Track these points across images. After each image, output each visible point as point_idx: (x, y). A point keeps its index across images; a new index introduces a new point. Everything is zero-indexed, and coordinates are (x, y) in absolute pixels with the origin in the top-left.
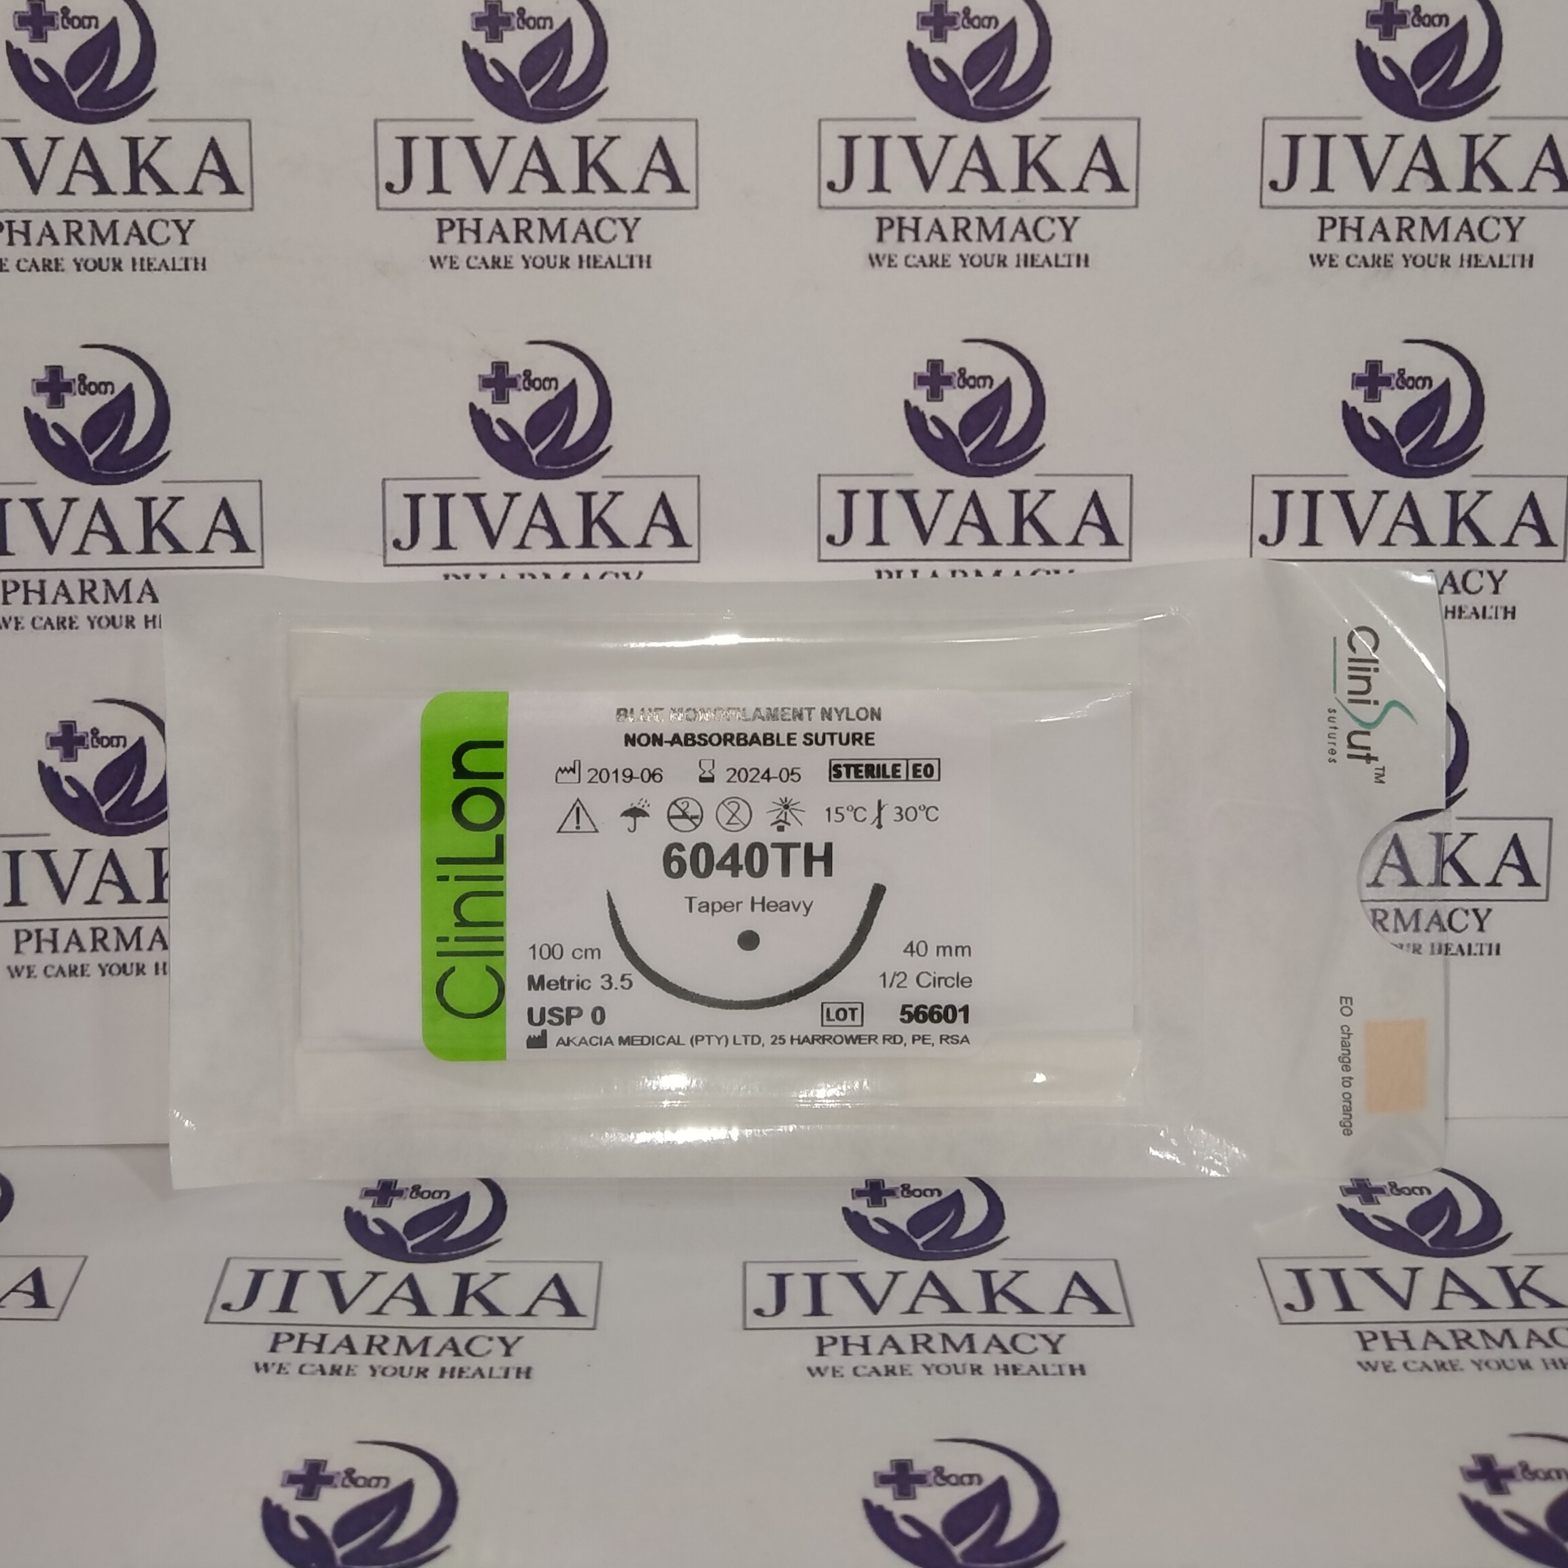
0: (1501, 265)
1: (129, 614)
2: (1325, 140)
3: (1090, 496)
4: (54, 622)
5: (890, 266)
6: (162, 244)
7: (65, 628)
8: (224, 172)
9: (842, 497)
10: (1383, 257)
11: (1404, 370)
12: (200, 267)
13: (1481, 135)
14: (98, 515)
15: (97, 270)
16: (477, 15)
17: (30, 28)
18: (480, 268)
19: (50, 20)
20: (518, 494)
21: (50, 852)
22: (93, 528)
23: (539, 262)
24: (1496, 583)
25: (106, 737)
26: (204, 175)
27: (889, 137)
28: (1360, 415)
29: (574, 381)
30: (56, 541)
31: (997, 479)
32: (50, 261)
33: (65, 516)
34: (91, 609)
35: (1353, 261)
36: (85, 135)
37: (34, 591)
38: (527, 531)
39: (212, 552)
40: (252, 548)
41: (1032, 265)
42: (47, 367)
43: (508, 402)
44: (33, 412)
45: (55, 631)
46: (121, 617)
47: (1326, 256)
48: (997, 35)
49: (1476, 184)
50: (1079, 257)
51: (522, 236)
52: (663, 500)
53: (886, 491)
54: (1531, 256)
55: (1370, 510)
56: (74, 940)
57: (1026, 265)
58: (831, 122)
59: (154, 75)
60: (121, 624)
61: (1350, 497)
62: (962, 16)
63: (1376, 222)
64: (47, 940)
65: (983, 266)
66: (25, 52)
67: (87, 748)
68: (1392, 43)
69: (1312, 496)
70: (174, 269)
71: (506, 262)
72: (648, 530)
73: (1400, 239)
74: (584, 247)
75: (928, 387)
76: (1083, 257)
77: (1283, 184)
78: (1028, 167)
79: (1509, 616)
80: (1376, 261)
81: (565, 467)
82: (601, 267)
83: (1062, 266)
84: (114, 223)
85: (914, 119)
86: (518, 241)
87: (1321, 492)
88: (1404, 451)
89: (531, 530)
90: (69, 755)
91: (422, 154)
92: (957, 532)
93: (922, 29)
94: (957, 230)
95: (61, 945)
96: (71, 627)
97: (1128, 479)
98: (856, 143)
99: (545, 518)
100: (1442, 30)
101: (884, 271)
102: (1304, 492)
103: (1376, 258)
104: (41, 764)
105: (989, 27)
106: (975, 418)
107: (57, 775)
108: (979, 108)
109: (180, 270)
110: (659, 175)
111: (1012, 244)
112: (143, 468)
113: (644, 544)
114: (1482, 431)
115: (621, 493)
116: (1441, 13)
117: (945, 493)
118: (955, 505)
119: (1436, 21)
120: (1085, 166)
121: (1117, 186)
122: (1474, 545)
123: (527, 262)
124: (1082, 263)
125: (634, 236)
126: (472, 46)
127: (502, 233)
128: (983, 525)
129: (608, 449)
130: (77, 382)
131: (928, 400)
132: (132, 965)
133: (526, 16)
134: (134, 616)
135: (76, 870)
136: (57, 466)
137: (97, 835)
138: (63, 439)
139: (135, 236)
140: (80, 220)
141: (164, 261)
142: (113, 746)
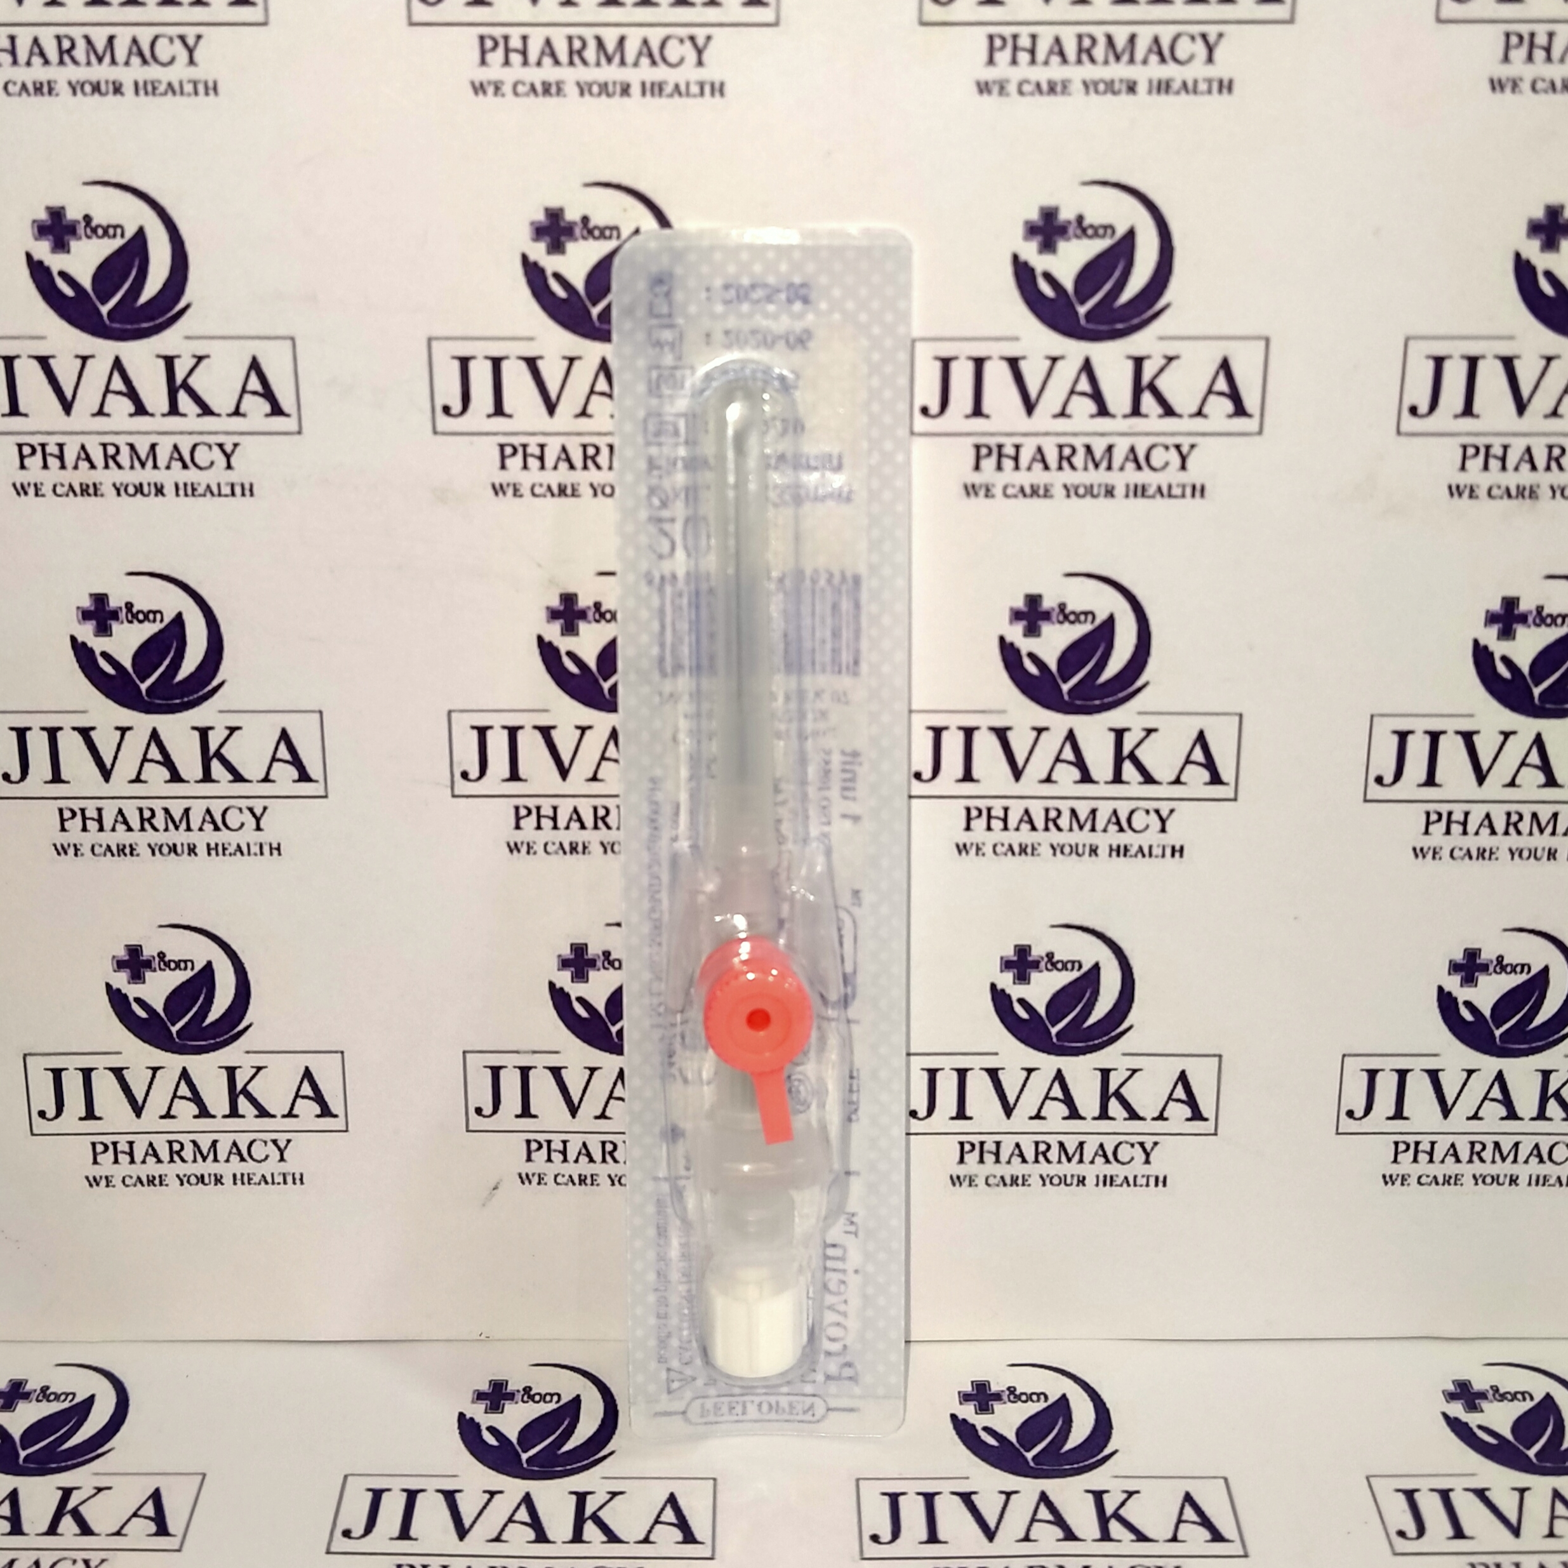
1: (191, 841)
2: (1473, 361)
3: (1195, 735)
4: (114, 849)
5: (987, 496)
6: (205, 468)
7: (125, 855)
8: (268, 393)
9: (931, 734)
11: (1543, 607)
12: (247, 492)
14: (153, 745)
15: (139, 496)
16: (538, 225)
17: (50, 237)
18: (545, 496)
19: (72, 230)
20: (590, 727)
22: (149, 756)
23: (608, 490)
25: (174, 961)
26: (247, 397)
27: (989, 358)
28: (1492, 655)
30: (111, 769)
31: (1097, 717)
33: (120, 745)
34: (150, 836)
35: (1495, 492)
36: (117, 353)
37: (93, 819)
38: (599, 764)
39: (273, 781)
40: (314, 778)
41: (1143, 495)
42: (91, 595)
43: (577, 634)
44: (80, 639)
45: (116, 858)
46: (182, 845)
47: (1466, 486)
48: (1112, 247)
50: (1194, 487)
51: (590, 463)
53: (977, 728)
55: (1496, 751)
57: (1135, 495)
58: (926, 343)
59: (188, 289)
60: (183, 852)
61: (1475, 738)
62: (1074, 224)
63: (1523, 450)
65: (1089, 496)
66: (47, 264)
67: (155, 970)
68: (1555, 255)
69: (1435, 737)
70: (220, 495)
71: (574, 490)
73: (1548, 469)
75: (1025, 623)
76: (1198, 488)
77: (1423, 409)
78: (1142, 390)
80: (1521, 492)
83: (1176, 497)
84: (153, 447)
85: (1017, 339)
86: (585, 467)
87: (1446, 732)
88: (1537, 691)
89: (604, 763)
90: (137, 977)
91: (481, 374)
92: (1052, 770)
93: (1030, 240)
94: (1061, 458)
97: (1237, 718)
98: (953, 364)
99: (618, 751)
101: (981, 501)
102: (1426, 732)
103: (1521, 489)
104: (108, 986)
105: (1104, 236)
106: (1073, 656)
107: (125, 997)
108: (1090, 326)
109: (226, 496)
111: (1121, 473)
112: (197, 698)
117: (1040, 731)
118: (1051, 743)
120: (1205, 390)
121: (1240, 410)
123: (595, 490)
124: (1198, 494)
126: (532, 259)
127: (568, 460)
128: (1080, 764)
130: (124, 610)
131: (1025, 636)
133: (591, 225)
134: (197, 844)
135: (150, 1087)
136: (108, 694)
137: (169, 1055)
138: (114, 668)
139: (176, 460)
140: (117, 443)
141: (208, 487)
142: (180, 969)
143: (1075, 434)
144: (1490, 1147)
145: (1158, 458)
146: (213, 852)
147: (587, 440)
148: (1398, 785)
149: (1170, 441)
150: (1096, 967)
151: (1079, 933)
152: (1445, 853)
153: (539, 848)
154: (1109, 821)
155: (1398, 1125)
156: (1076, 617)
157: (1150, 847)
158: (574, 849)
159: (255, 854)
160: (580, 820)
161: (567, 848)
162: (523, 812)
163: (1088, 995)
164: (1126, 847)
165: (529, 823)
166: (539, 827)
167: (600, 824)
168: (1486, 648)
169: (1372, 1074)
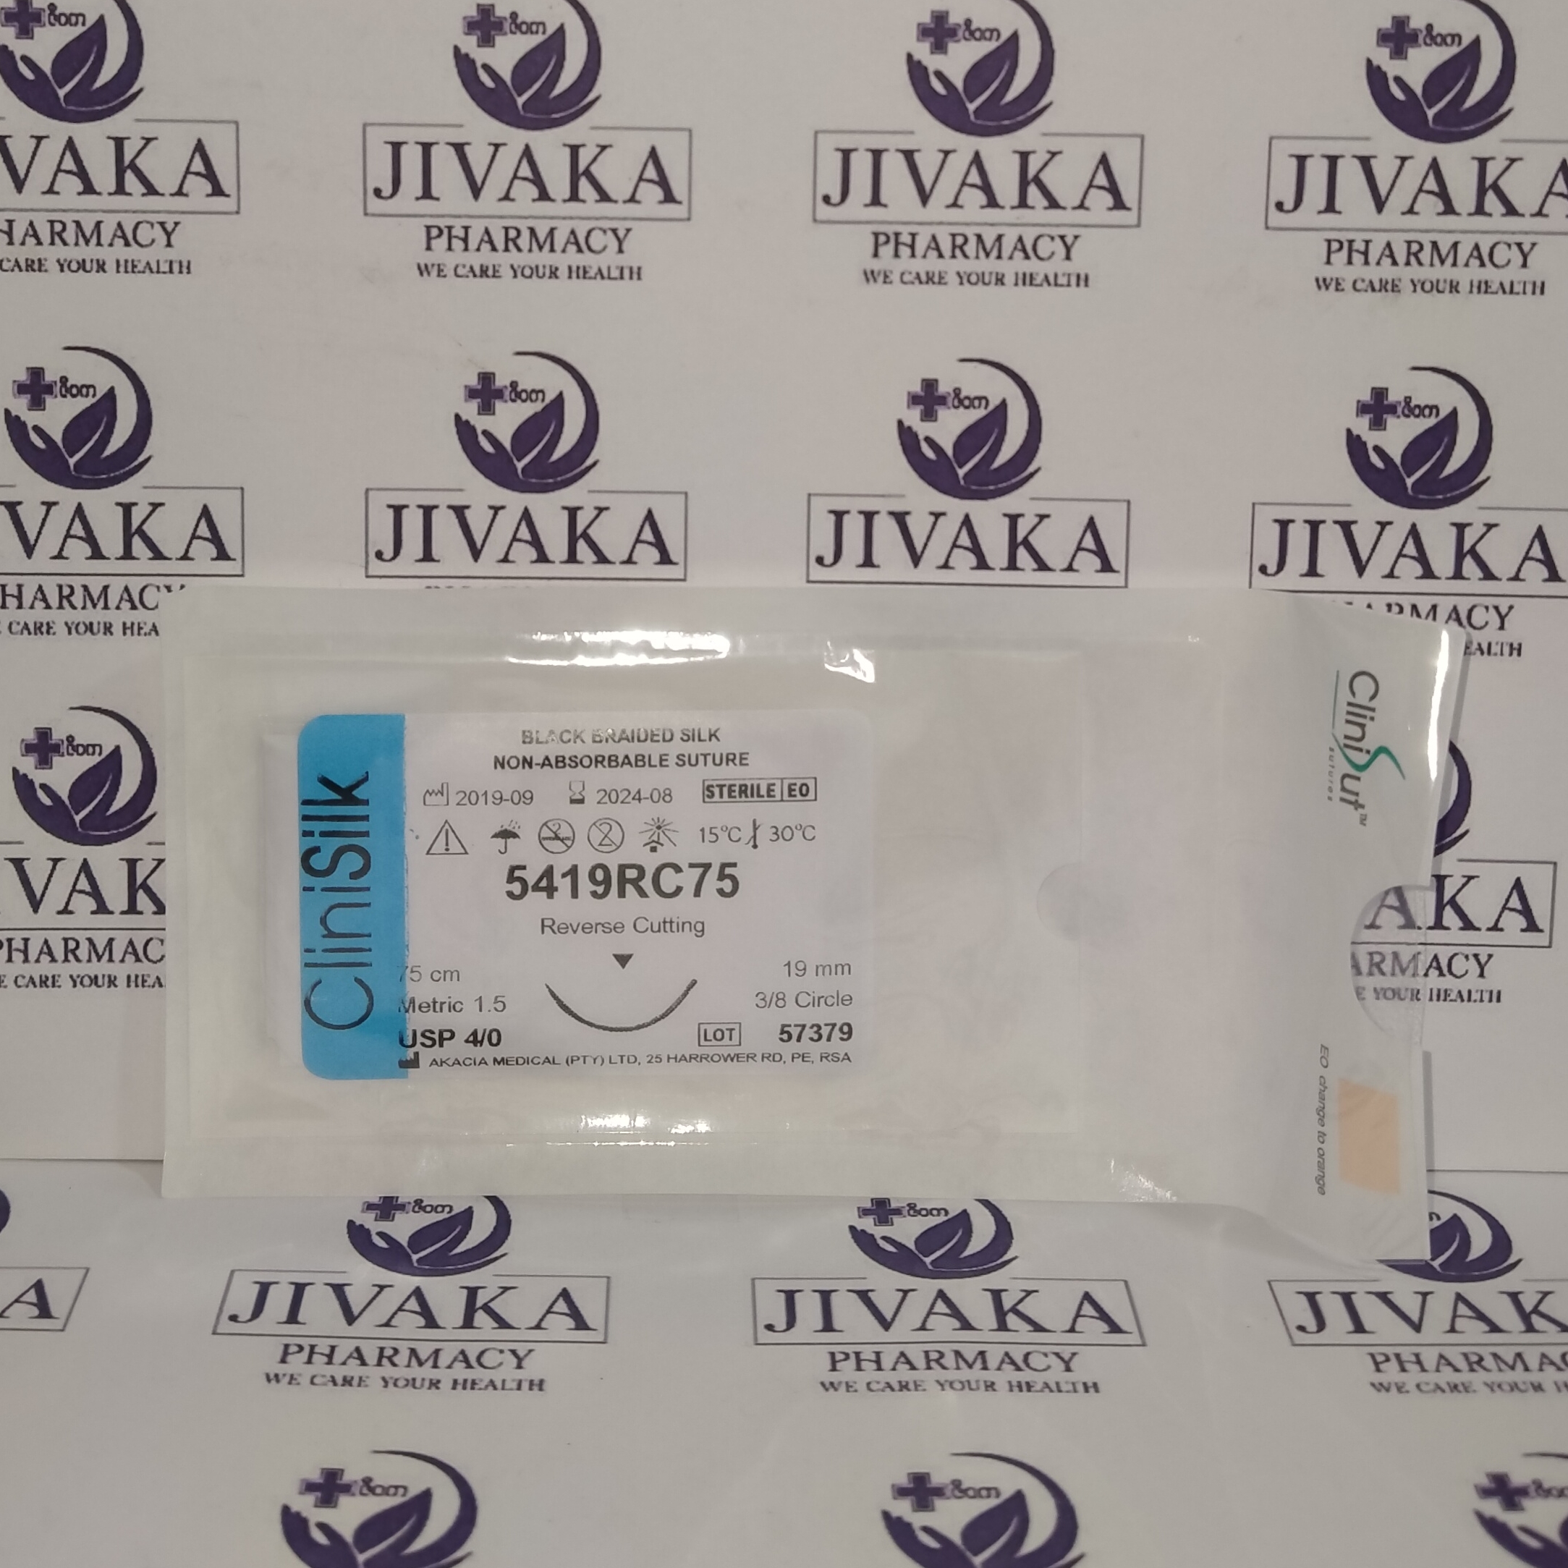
0: (1511, 292)
1: (107, 620)
2: (1333, 161)
3: (1086, 521)
4: (31, 627)
5: (885, 282)
6: (146, 246)
7: (42, 633)
8: (210, 175)
9: (832, 517)
10: (1390, 281)
11: (1410, 398)
12: (185, 270)
13: (1493, 158)
14: (77, 520)
15: (81, 271)
16: (470, 19)
17: (16, 24)
18: (467, 277)
19: (37, 17)
20: (503, 507)
21: (23, 860)
22: (72, 532)
23: (527, 272)
24: (1502, 618)
25: (82, 745)
26: (190, 177)
27: (886, 150)
28: (1365, 444)
29: (561, 394)
30: (35, 545)
31: (992, 502)
32: (33, 261)
33: (44, 520)
34: (69, 615)
35: (1359, 285)
36: (70, 134)
37: (13, 596)
38: (511, 545)
39: (192, 559)
40: (232, 556)
41: (1031, 284)
42: (28, 369)
43: (494, 414)
44: (14, 414)
45: (32, 636)
46: (99, 623)
47: (1332, 279)
48: (998, 48)
49: (1487, 208)
50: (1078, 276)
51: (511, 245)
52: (650, 517)
53: (877, 513)
54: (1543, 284)
55: (1373, 541)
56: (45, 950)
57: (1024, 283)
58: (828, 135)
59: (142, 75)
60: (99, 631)
61: (1353, 527)
62: (963, 27)
63: (1384, 245)
64: (18, 950)
65: (980, 284)
66: (11, 48)
67: (63, 755)
68: (1403, 62)
69: (1314, 526)
70: (158, 272)
71: (495, 271)
72: (634, 547)
73: (1408, 263)
74: (572, 257)
75: (922, 407)
76: (1083, 277)
77: (1289, 205)
78: (1028, 183)
79: (1515, 653)
80: (1384, 286)
81: (551, 481)
82: (590, 278)
83: (1062, 285)
84: (98, 224)
85: (912, 133)
86: (507, 249)
87: (1323, 522)
88: (1409, 482)
89: (515, 544)
90: (44, 762)
91: (411, 160)
92: (949, 556)
93: (923, 41)
94: (954, 247)
95: (33, 955)
96: (48, 632)
97: (1125, 505)
98: (853, 156)
99: (530, 532)
100: (1454, 50)
101: (878, 288)
102: (1306, 521)
103: (1384, 282)
104: (15, 771)
105: (990, 39)
106: (970, 440)
107: (31, 782)
108: (979, 122)
109: (164, 273)
110: (651, 185)
111: (1010, 262)
112: (124, 473)
113: (629, 561)
114: (1490, 462)
115: (607, 509)
116: (1453, 32)
117: (937, 516)
118: (948, 528)
119: (1449, 40)
120: (1086, 183)
121: (1119, 204)
122: (1480, 579)
123: (515, 272)
124: (1082, 283)
125: (625, 247)
126: (463, 51)
127: (491, 242)
128: (976, 549)
129: (595, 464)
130: (59, 384)
131: (922, 420)
132: (104, 976)
133: (519, 21)
134: (112, 622)
135: (49, 880)
136: (37, 469)
137: (70, 845)
138: (44, 442)
139: (119, 237)
140: (64, 220)
141: (148, 263)
142: (88, 754)
144: (1389, 958)
146: (129, 632)
147: (508, 223)
148: (1282, 574)
149: (1056, 232)
156: (970, 402)
168: (1358, 437)
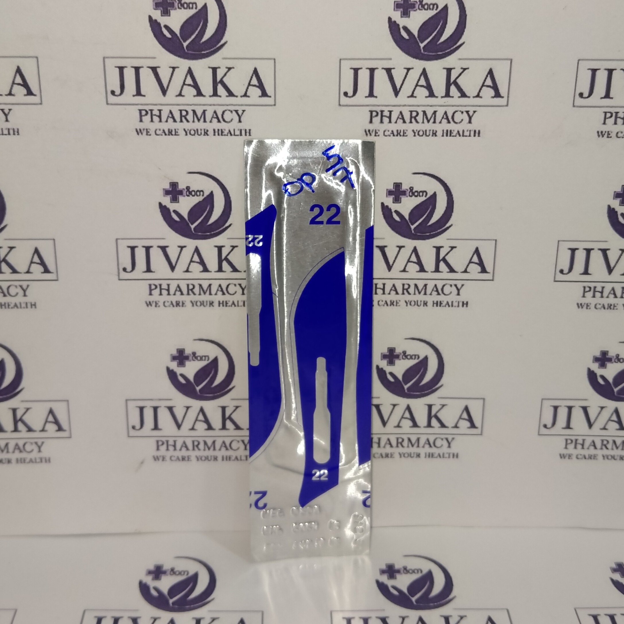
143: (418, 106)
144: (611, 442)
145: (458, 117)
146: (3, 307)
147: (182, 108)
148: (571, 273)
150: (426, 358)
151: (418, 342)
152: (592, 306)
153: (161, 304)
154: (433, 290)
155: (568, 432)
156: (418, 194)
157: (452, 302)
158: (178, 304)
159: (24, 308)
160: (180, 290)
161: (175, 304)
162: (153, 287)
163: (422, 371)
164: (440, 302)
165: (156, 292)
166: (161, 294)
167: (190, 292)
168: (614, 209)
169: (556, 408)
